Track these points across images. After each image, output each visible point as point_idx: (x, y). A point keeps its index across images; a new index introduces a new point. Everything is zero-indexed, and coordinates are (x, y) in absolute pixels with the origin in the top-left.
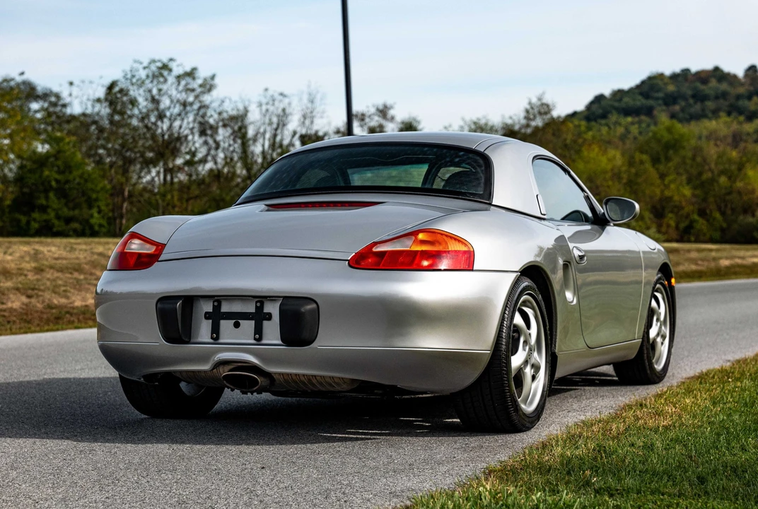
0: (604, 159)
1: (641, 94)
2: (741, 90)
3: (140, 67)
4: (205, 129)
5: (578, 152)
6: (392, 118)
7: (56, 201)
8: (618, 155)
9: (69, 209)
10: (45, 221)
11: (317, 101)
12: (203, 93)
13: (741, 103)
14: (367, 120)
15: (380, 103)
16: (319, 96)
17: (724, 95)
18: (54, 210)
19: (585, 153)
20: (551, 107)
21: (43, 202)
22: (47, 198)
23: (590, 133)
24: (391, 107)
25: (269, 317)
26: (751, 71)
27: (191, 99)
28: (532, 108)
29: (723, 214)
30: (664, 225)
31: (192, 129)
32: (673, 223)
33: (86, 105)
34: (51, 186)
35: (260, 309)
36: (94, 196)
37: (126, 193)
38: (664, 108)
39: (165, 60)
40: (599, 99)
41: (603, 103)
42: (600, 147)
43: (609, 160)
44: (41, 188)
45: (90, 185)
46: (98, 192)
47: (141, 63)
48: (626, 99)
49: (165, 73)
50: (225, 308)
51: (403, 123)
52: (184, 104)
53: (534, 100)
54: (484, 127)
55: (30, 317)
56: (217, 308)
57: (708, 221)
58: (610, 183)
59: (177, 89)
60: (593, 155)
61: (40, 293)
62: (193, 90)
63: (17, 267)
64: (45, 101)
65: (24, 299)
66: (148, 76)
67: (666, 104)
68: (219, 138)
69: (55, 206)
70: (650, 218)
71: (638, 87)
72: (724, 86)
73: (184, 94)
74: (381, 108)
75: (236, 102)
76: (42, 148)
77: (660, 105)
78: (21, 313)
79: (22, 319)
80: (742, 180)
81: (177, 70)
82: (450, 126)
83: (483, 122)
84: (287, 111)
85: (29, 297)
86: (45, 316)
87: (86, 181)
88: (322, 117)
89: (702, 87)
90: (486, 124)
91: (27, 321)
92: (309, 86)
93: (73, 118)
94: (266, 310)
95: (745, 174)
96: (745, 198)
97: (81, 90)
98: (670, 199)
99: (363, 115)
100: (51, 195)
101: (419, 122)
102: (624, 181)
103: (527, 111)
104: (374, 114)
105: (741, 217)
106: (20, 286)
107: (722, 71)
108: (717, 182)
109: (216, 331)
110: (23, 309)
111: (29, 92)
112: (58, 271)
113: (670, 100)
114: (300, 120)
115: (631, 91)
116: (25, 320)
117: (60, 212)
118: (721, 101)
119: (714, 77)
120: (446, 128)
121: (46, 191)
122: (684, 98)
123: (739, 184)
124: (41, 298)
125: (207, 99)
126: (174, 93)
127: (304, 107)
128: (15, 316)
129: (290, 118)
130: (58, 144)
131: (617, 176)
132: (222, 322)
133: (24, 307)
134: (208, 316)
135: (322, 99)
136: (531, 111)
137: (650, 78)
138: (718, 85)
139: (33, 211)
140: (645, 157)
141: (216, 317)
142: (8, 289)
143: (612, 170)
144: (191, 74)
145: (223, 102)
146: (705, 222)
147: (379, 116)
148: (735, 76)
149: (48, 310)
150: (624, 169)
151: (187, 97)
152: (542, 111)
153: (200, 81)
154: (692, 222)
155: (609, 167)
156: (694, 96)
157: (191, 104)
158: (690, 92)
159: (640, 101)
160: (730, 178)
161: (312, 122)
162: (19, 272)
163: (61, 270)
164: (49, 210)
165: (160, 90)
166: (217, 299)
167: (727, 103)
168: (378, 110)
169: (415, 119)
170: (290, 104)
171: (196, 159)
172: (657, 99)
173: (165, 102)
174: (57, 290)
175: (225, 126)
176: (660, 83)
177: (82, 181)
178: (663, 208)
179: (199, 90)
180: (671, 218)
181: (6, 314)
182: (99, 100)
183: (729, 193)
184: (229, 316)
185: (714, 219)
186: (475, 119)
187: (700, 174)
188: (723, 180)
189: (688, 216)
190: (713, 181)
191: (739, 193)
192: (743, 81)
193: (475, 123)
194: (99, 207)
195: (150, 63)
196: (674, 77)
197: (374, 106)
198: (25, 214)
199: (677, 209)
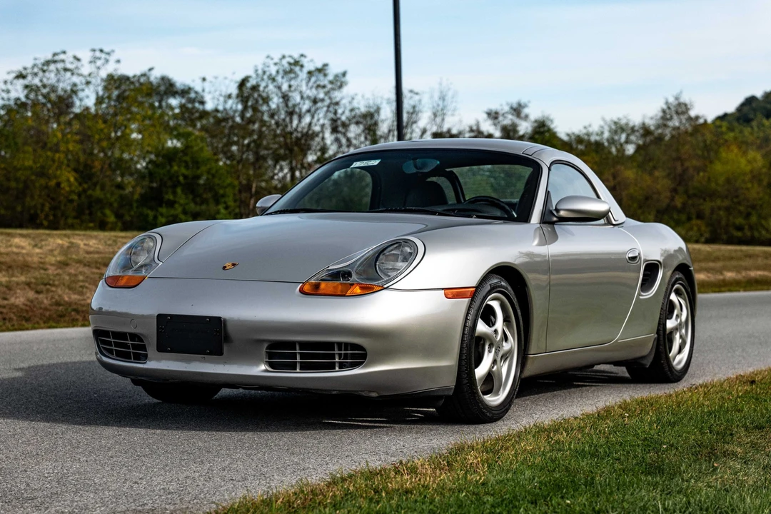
0: (743, 161)
3: (271, 62)
4: (337, 126)
5: (717, 152)
6: (527, 117)
7: (183, 196)
8: (759, 157)
9: (196, 203)
10: (172, 216)
11: (448, 98)
12: (333, 89)
14: (501, 118)
15: (514, 101)
16: (450, 94)
18: (181, 205)
19: (724, 155)
20: (689, 107)
21: (171, 197)
22: (174, 193)
23: (731, 134)
24: (525, 106)
27: (321, 95)
28: (669, 108)
31: (323, 126)
33: (218, 100)
34: (179, 182)
36: (221, 192)
37: (254, 190)
39: (296, 56)
40: (750, 101)
41: (754, 105)
42: (740, 148)
43: (749, 162)
44: (169, 183)
45: (216, 181)
46: (226, 187)
47: (272, 59)
49: (297, 69)
51: (536, 121)
52: (315, 101)
53: (671, 100)
54: (625, 127)
55: (30, 314)
58: (749, 185)
59: (307, 85)
60: (732, 156)
61: (54, 289)
62: (324, 87)
63: (40, 260)
64: (183, 97)
65: (31, 295)
66: (278, 72)
68: (351, 135)
69: (182, 201)
73: (314, 90)
74: (515, 106)
75: (368, 99)
76: (172, 143)
78: (22, 309)
79: (20, 316)
81: (309, 66)
82: (590, 126)
83: (623, 122)
84: (417, 109)
85: (38, 292)
86: (47, 314)
87: (214, 176)
88: (453, 115)
90: (627, 124)
91: (26, 318)
92: (440, 84)
93: (205, 114)
97: (213, 86)
99: (497, 113)
100: (179, 190)
101: (552, 121)
102: (765, 183)
103: (664, 111)
104: (507, 113)
106: (33, 280)
110: (26, 305)
111: (168, 87)
112: (85, 265)
114: (430, 117)
116: (24, 317)
117: (187, 207)
120: (585, 128)
121: (174, 187)
124: (51, 294)
125: (337, 95)
126: (304, 88)
127: (435, 105)
128: (14, 313)
129: (420, 114)
130: (186, 139)
131: (756, 178)
133: (28, 303)
135: (453, 97)
136: (668, 111)
139: (161, 206)
142: (18, 284)
143: (751, 171)
144: (322, 70)
145: (353, 99)
147: (513, 114)
149: (54, 307)
150: (764, 171)
151: (318, 93)
152: (680, 110)
153: (331, 77)
155: (748, 168)
157: (322, 100)
161: (443, 120)
162: (41, 265)
163: (88, 265)
164: (177, 206)
165: (290, 86)
168: (512, 108)
169: (548, 118)
170: (420, 101)
171: (327, 156)
173: (296, 98)
174: (73, 285)
175: (357, 123)
177: (210, 177)
179: (329, 86)
181: (4, 311)
182: (230, 96)
186: (616, 120)
193: (615, 123)
194: (225, 203)
195: (281, 59)
197: (508, 104)
198: (151, 208)
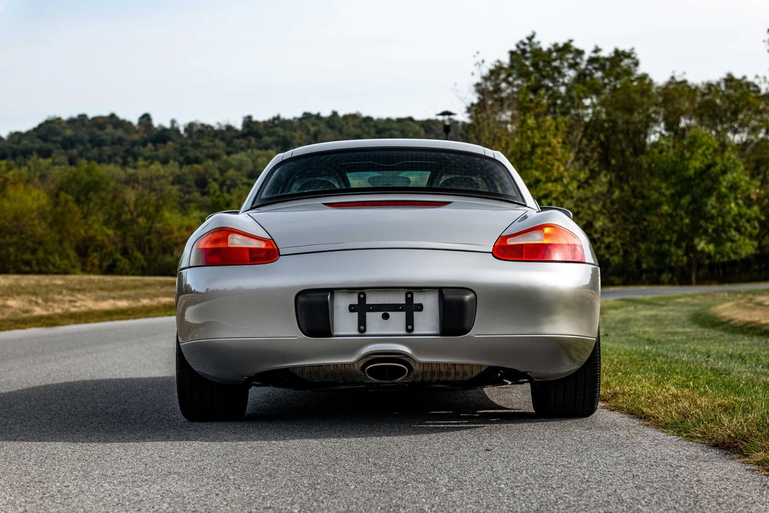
0: (29, 198)
1: (39, 137)
2: (136, 137)
8: (42, 195)
13: (136, 149)
17: (120, 141)
19: (10, 192)
23: (11, 173)
25: (420, 308)
26: (145, 119)
29: (143, 253)
30: (89, 264)
32: (96, 262)
35: (409, 301)
38: (62, 151)
42: (24, 186)
43: (34, 199)
48: (25, 141)
50: (371, 299)
56: (362, 301)
57: (130, 260)
58: (36, 222)
60: (18, 194)
67: (64, 148)
70: (74, 257)
71: (35, 130)
72: (120, 133)
77: (58, 148)
80: (159, 222)
89: (99, 133)
94: (416, 301)
95: (162, 216)
96: (165, 238)
98: (91, 239)
102: (50, 220)
105: (161, 257)
107: (117, 118)
108: (137, 223)
109: (362, 323)
113: (68, 144)
115: (28, 133)
118: (117, 147)
119: (111, 123)
122: (81, 142)
123: (158, 225)
131: (42, 215)
132: (369, 315)
134: (352, 308)
137: (47, 122)
138: (114, 131)
140: (70, 197)
141: (361, 309)
143: (38, 209)
146: (127, 261)
148: (130, 124)
150: (48, 208)
154: (115, 261)
155: (35, 206)
156: (91, 141)
158: (87, 137)
159: (39, 144)
160: (148, 219)
166: (361, 291)
167: (123, 148)
172: (55, 142)
176: (58, 127)
178: (87, 248)
180: (95, 257)
183: (148, 234)
184: (376, 308)
185: (136, 258)
187: (119, 215)
188: (141, 220)
189: (110, 254)
190: (133, 221)
191: (159, 234)
192: (138, 128)
196: (72, 121)
199: (101, 247)
